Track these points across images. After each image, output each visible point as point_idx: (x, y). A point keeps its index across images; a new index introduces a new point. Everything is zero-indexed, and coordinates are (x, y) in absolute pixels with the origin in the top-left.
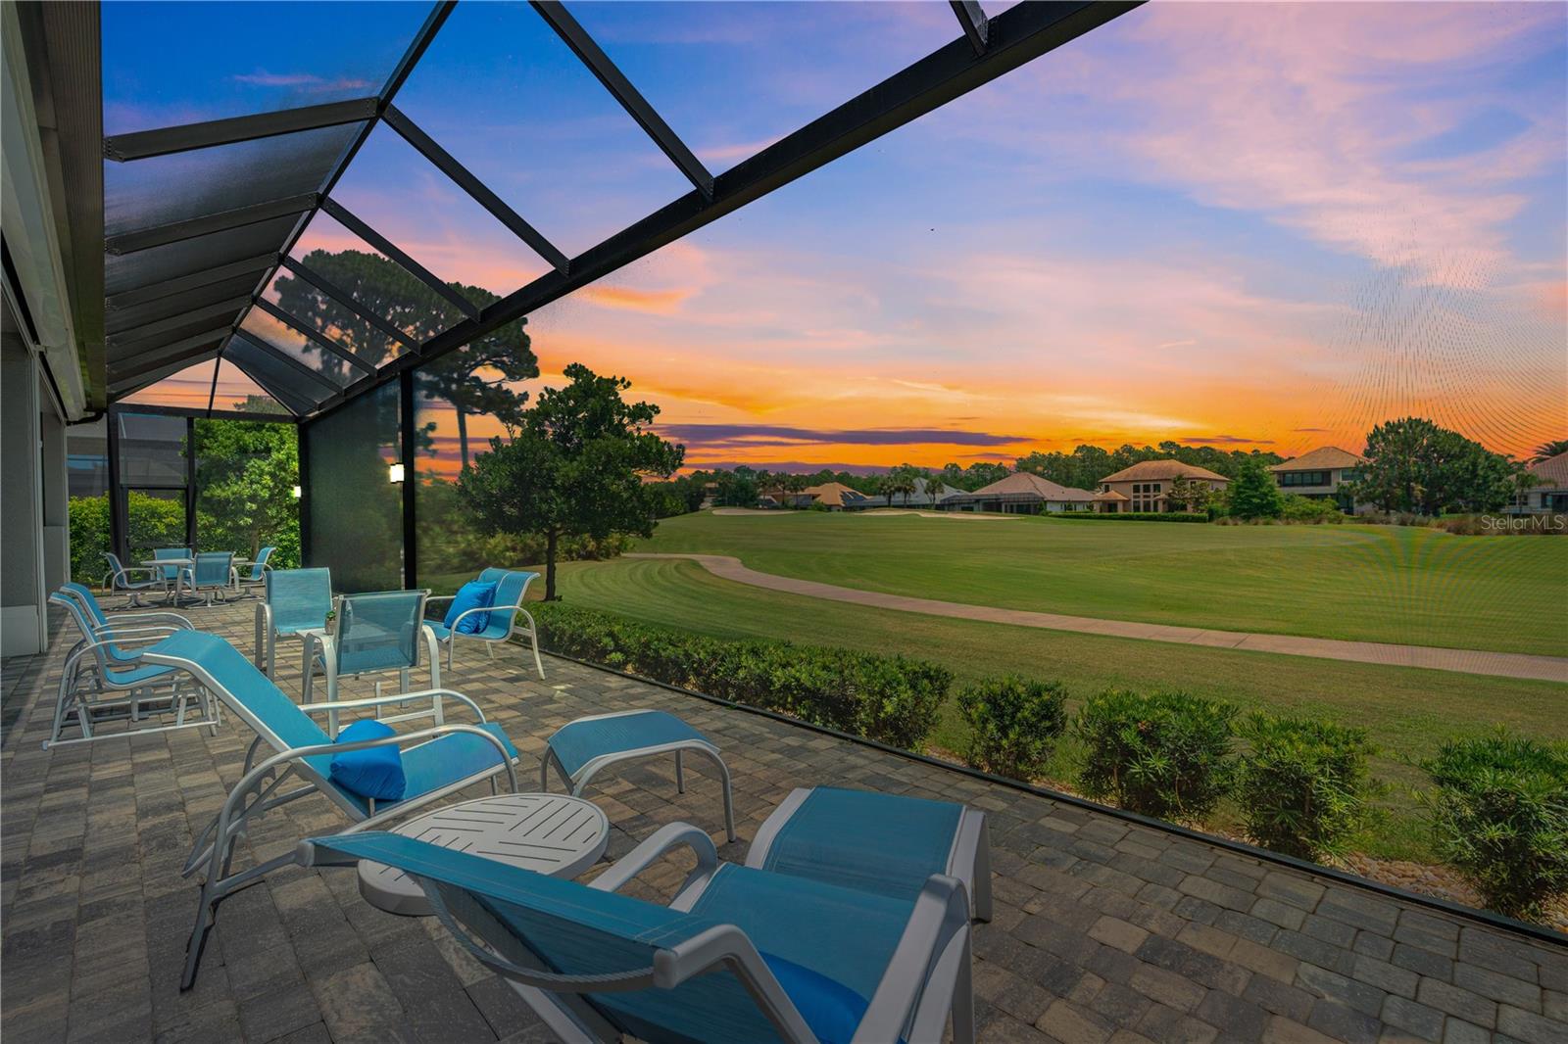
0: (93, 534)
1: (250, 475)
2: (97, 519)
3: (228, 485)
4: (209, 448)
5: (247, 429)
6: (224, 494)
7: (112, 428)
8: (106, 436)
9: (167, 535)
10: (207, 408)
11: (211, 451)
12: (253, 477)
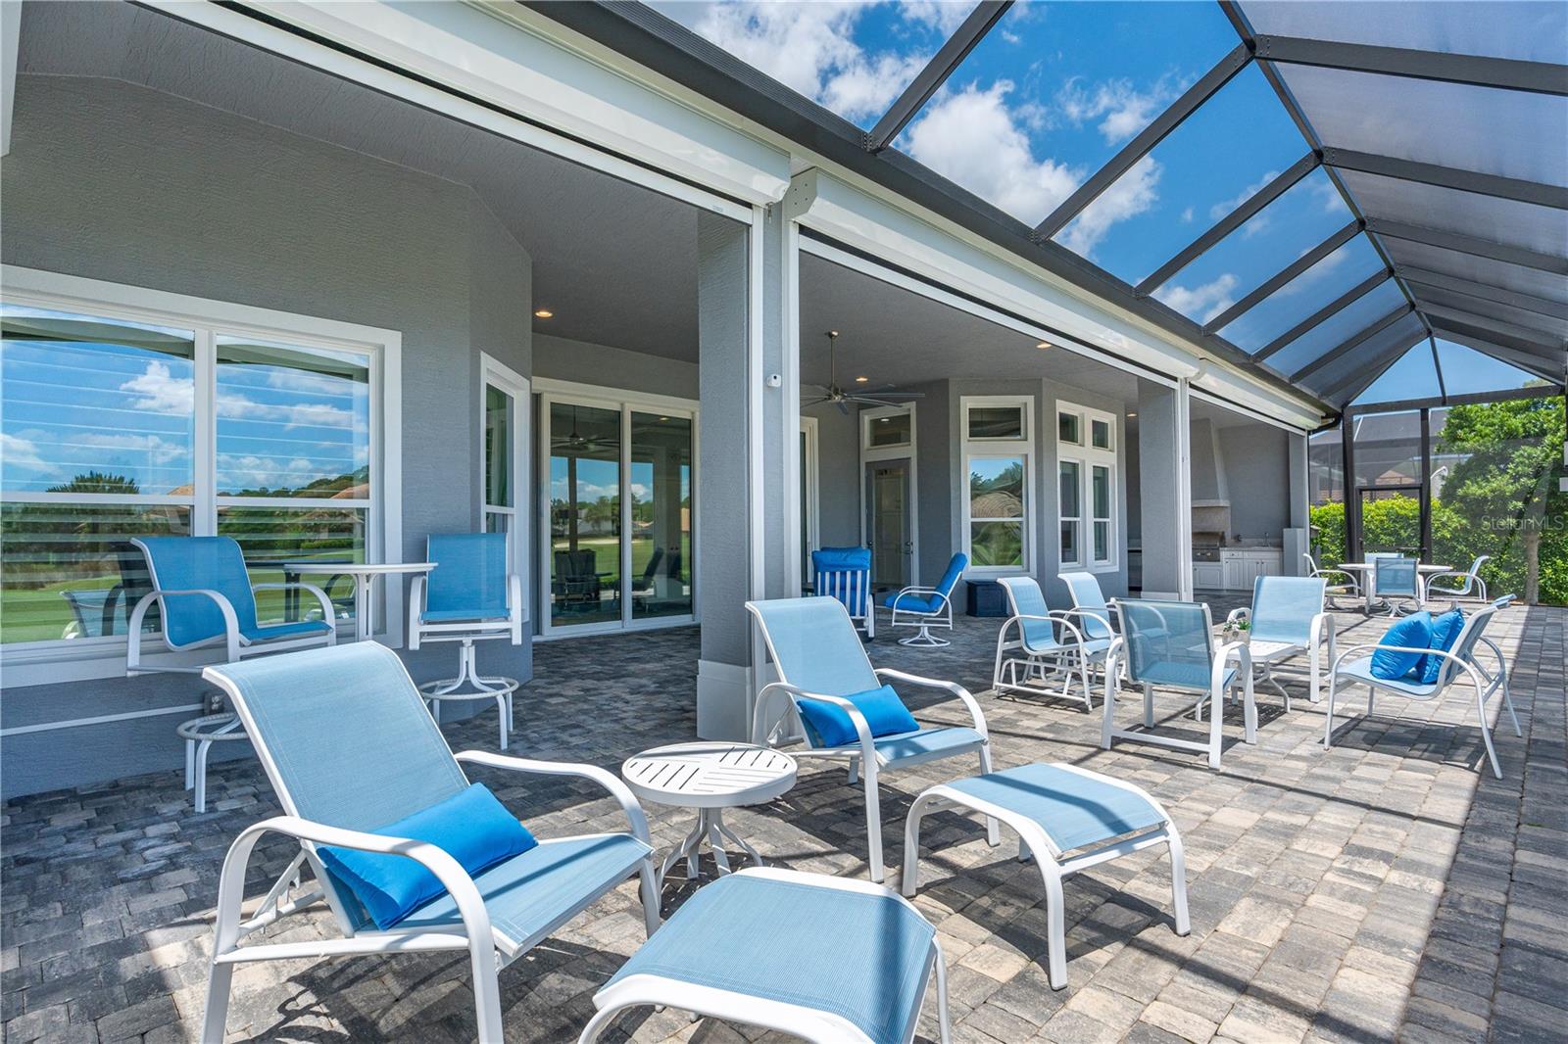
0: (1378, 536)
1: (1516, 467)
2: (1382, 521)
3: (1488, 481)
4: (1463, 440)
5: (1516, 411)
6: (1480, 492)
7: (1347, 433)
8: (1341, 441)
9: (1451, 539)
10: (1440, 395)
11: (1464, 443)
12: (1520, 468)
